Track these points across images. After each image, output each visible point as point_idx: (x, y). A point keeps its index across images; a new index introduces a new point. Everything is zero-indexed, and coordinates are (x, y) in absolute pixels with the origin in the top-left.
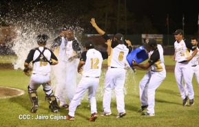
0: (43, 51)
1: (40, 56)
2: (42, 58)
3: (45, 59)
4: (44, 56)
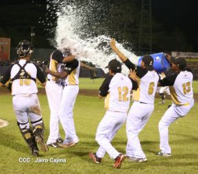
0: (25, 65)
1: (20, 72)
2: (22, 74)
3: (27, 76)
4: (25, 71)
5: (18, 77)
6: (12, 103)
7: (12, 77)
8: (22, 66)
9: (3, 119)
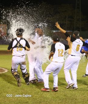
0: (20, 41)
2: (18, 45)
3: (21, 46)
4: (20, 44)
5: (16, 46)
6: (12, 59)
7: (13, 46)
8: (18, 41)
9: (5, 68)
